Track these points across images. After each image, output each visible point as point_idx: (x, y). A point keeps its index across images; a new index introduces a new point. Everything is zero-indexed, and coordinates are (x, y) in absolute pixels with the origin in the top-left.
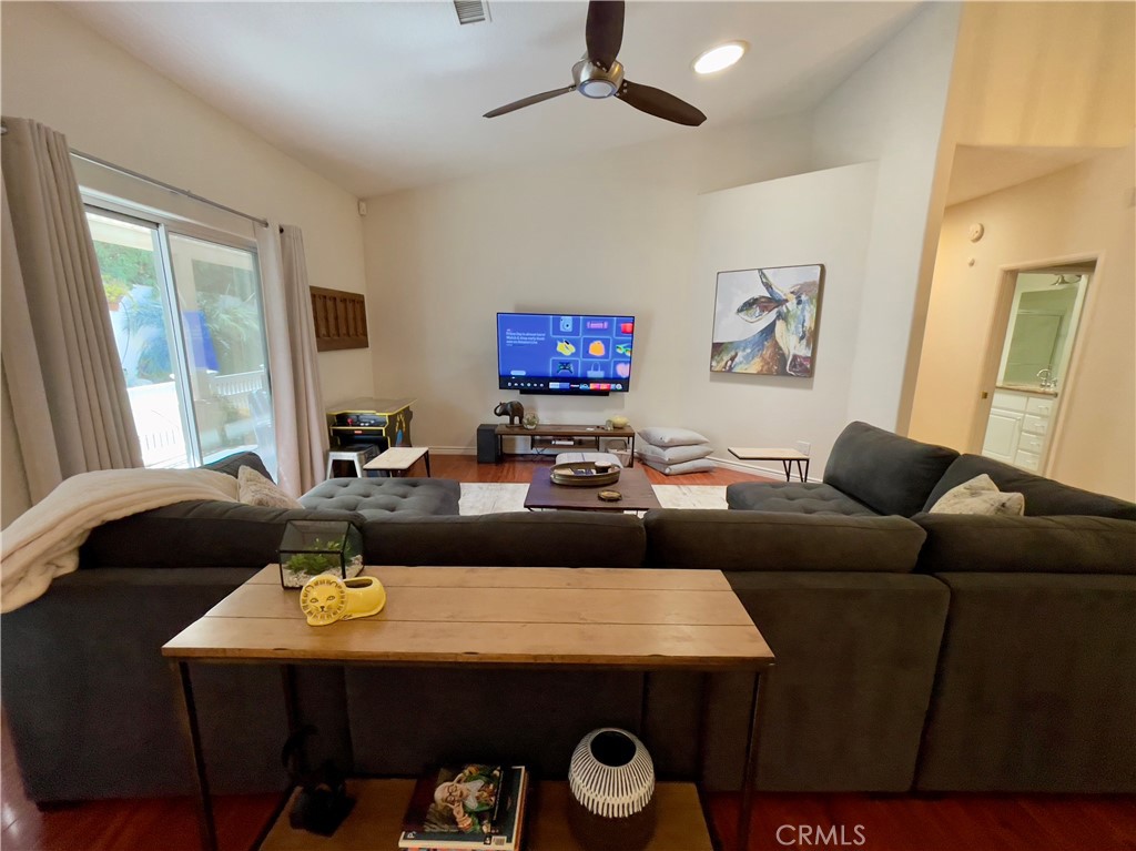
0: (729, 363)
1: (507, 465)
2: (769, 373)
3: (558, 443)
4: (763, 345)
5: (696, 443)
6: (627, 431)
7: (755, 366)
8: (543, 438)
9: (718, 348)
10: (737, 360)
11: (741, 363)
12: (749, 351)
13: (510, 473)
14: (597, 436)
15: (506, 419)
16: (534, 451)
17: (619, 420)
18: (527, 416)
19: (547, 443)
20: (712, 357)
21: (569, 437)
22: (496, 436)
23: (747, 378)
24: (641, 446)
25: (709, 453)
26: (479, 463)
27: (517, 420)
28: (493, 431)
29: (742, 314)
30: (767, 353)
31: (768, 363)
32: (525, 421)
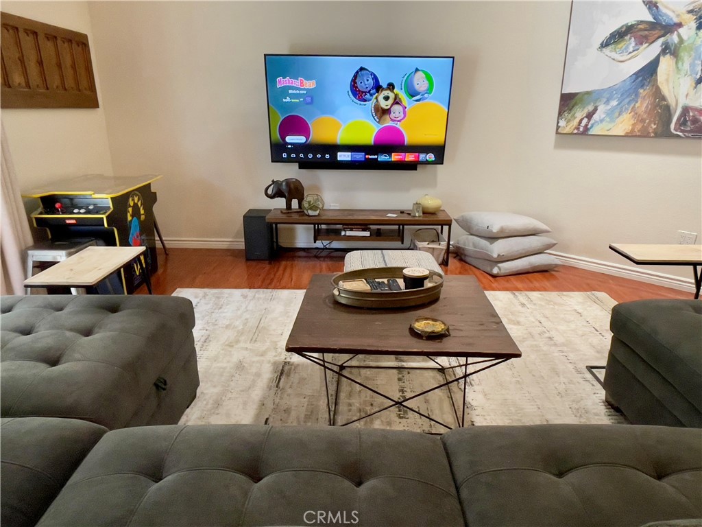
0: (585, 122)
1: (284, 263)
2: (644, 135)
3: (349, 233)
4: (637, 95)
5: (533, 233)
6: (441, 217)
7: (623, 125)
8: (329, 228)
9: (568, 101)
10: (596, 117)
11: (602, 121)
12: (614, 103)
13: (287, 275)
14: (402, 224)
15: (280, 203)
16: (319, 244)
17: (431, 202)
18: (309, 198)
19: (334, 233)
20: (560, 114)
21: (364, 226)
22: (270, 226)
23: (608, 142)
24: (459, 237)
25: (550, 246)
26: (247, 260)
27: (295, 203)
28: (264, 218)
29: (607, 51)
30: (643, 105)
31: (643, 121)
32: (305, 204)
